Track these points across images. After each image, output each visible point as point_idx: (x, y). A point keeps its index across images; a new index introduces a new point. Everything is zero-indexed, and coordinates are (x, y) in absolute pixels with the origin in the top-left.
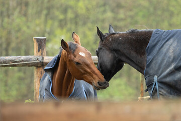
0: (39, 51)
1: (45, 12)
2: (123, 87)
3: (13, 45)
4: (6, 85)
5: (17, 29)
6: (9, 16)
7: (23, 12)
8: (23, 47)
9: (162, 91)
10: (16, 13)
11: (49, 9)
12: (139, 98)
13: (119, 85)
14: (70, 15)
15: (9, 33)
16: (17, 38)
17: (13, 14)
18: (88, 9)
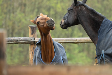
0: (32, 34)
1: (36, 10)
2: (84, 58)
3: (16, 31)
4: (11, 56)
5: (18, 21)
6: (13, 13)
7: (23, 10)
8: (23, 32)
9: (107, 59)
10: (18, 11)
11: (39, 8)
12: (94, 64)
13: (82, 56)
14: (52, 12)
15: (14, 23)
16: (19, 26)
17: (16, 11)
18: (63, 9)
